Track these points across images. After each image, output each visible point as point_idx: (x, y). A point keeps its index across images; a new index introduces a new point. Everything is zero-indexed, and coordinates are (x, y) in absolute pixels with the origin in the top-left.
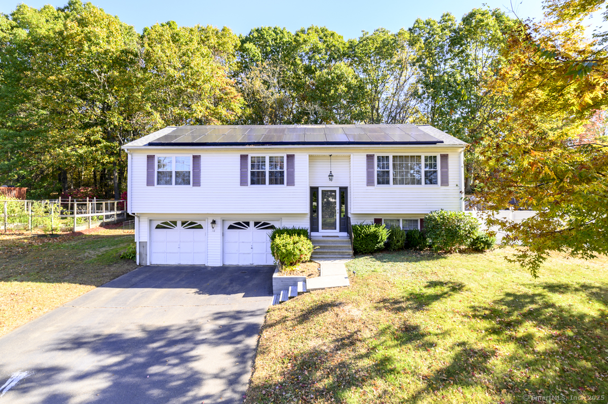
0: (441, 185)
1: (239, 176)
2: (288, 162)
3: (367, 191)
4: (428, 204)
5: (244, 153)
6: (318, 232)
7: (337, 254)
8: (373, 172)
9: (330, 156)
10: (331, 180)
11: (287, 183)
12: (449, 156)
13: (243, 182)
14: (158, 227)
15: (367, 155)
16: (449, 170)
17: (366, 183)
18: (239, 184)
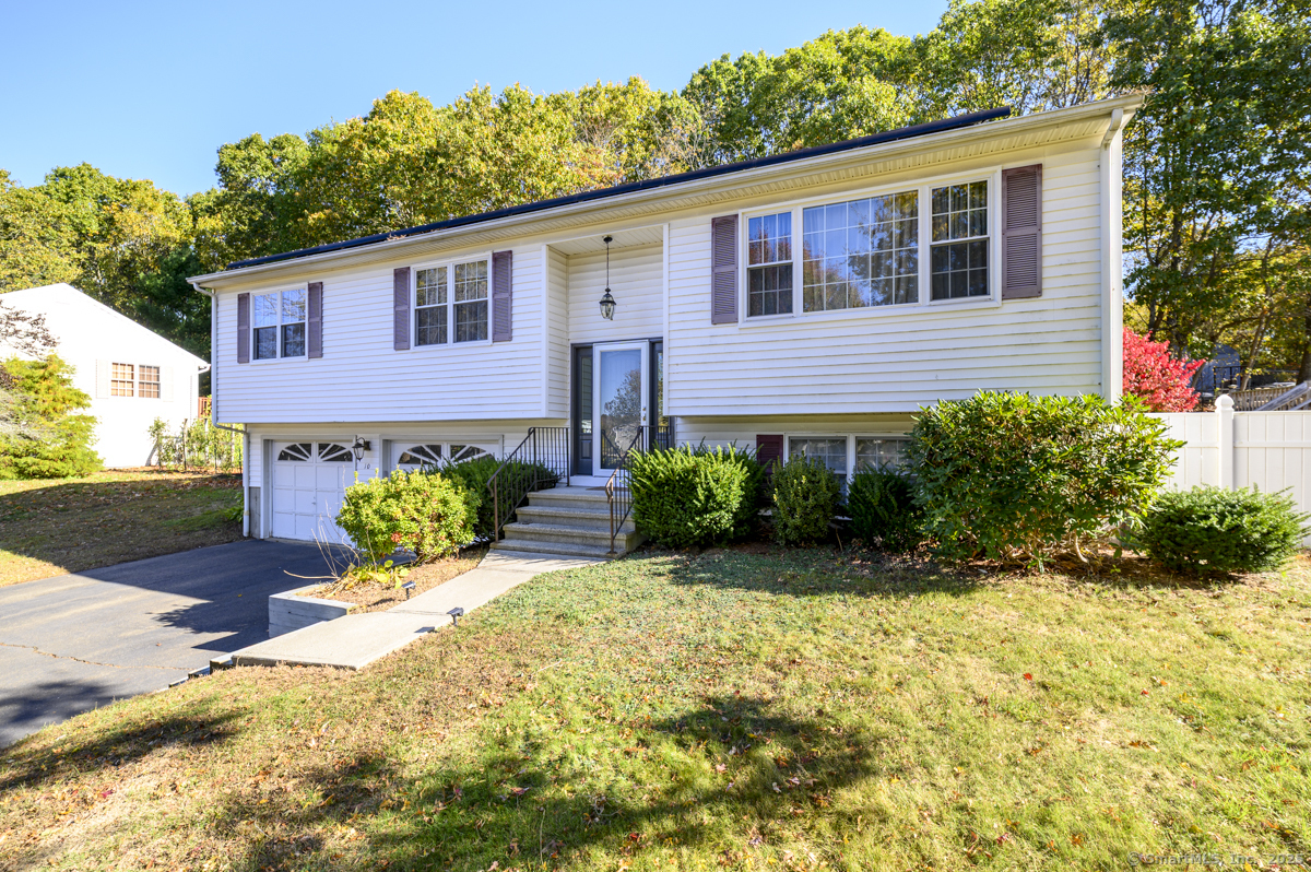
0: (1004, 297)
1: (392, 325)
2: (495, 273)
3: (715, 340)
4: (942, 376)
5: (401, 264)
6: (591, 474)
7: (578, 540)
8: (733, 276)
9: (608, 239)
10: (608, 315)
11: (494, 334)
12: (1046, 172)
13: (400, 342)
14: (283, 456)
15: (714, 220)
16: (1046, 229)
17: (708, 315)
18: (392, 344)
